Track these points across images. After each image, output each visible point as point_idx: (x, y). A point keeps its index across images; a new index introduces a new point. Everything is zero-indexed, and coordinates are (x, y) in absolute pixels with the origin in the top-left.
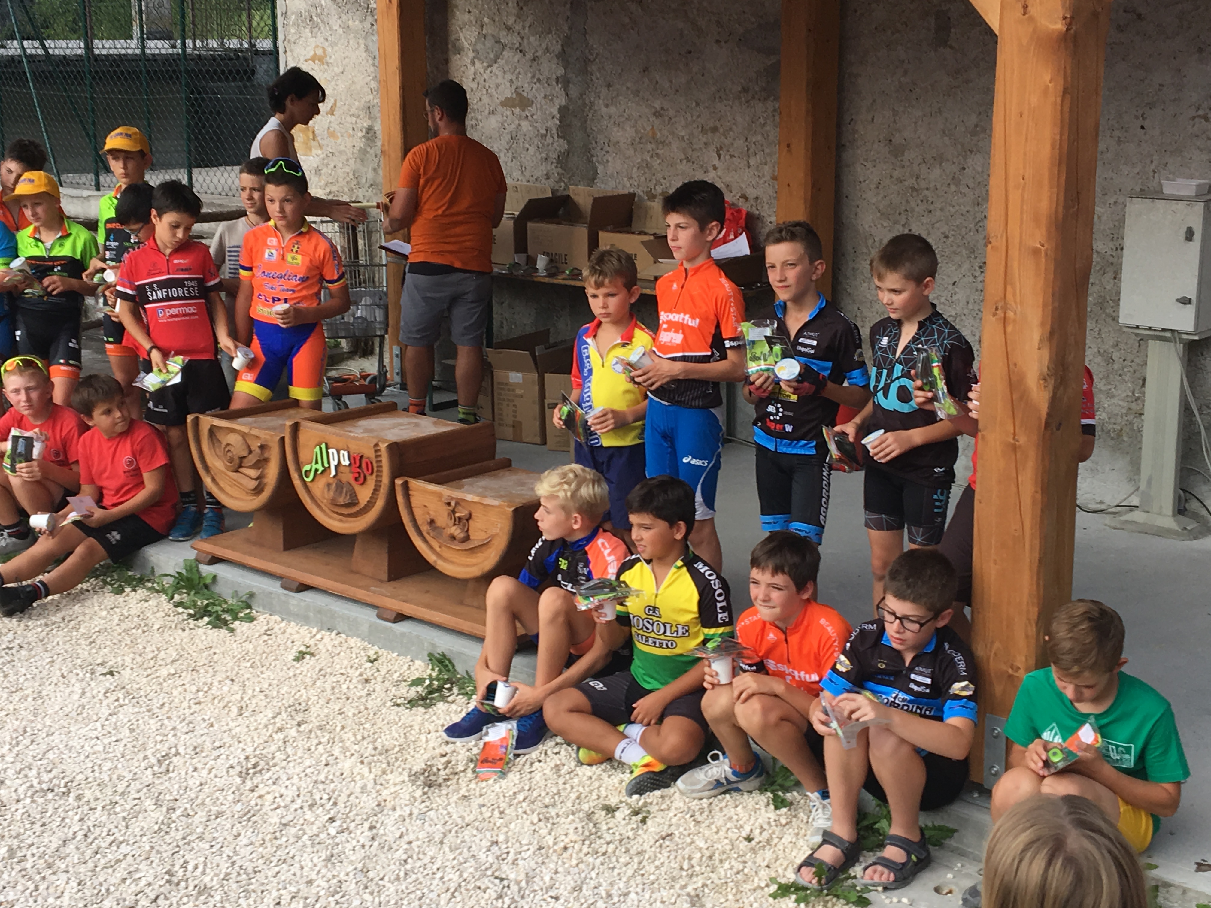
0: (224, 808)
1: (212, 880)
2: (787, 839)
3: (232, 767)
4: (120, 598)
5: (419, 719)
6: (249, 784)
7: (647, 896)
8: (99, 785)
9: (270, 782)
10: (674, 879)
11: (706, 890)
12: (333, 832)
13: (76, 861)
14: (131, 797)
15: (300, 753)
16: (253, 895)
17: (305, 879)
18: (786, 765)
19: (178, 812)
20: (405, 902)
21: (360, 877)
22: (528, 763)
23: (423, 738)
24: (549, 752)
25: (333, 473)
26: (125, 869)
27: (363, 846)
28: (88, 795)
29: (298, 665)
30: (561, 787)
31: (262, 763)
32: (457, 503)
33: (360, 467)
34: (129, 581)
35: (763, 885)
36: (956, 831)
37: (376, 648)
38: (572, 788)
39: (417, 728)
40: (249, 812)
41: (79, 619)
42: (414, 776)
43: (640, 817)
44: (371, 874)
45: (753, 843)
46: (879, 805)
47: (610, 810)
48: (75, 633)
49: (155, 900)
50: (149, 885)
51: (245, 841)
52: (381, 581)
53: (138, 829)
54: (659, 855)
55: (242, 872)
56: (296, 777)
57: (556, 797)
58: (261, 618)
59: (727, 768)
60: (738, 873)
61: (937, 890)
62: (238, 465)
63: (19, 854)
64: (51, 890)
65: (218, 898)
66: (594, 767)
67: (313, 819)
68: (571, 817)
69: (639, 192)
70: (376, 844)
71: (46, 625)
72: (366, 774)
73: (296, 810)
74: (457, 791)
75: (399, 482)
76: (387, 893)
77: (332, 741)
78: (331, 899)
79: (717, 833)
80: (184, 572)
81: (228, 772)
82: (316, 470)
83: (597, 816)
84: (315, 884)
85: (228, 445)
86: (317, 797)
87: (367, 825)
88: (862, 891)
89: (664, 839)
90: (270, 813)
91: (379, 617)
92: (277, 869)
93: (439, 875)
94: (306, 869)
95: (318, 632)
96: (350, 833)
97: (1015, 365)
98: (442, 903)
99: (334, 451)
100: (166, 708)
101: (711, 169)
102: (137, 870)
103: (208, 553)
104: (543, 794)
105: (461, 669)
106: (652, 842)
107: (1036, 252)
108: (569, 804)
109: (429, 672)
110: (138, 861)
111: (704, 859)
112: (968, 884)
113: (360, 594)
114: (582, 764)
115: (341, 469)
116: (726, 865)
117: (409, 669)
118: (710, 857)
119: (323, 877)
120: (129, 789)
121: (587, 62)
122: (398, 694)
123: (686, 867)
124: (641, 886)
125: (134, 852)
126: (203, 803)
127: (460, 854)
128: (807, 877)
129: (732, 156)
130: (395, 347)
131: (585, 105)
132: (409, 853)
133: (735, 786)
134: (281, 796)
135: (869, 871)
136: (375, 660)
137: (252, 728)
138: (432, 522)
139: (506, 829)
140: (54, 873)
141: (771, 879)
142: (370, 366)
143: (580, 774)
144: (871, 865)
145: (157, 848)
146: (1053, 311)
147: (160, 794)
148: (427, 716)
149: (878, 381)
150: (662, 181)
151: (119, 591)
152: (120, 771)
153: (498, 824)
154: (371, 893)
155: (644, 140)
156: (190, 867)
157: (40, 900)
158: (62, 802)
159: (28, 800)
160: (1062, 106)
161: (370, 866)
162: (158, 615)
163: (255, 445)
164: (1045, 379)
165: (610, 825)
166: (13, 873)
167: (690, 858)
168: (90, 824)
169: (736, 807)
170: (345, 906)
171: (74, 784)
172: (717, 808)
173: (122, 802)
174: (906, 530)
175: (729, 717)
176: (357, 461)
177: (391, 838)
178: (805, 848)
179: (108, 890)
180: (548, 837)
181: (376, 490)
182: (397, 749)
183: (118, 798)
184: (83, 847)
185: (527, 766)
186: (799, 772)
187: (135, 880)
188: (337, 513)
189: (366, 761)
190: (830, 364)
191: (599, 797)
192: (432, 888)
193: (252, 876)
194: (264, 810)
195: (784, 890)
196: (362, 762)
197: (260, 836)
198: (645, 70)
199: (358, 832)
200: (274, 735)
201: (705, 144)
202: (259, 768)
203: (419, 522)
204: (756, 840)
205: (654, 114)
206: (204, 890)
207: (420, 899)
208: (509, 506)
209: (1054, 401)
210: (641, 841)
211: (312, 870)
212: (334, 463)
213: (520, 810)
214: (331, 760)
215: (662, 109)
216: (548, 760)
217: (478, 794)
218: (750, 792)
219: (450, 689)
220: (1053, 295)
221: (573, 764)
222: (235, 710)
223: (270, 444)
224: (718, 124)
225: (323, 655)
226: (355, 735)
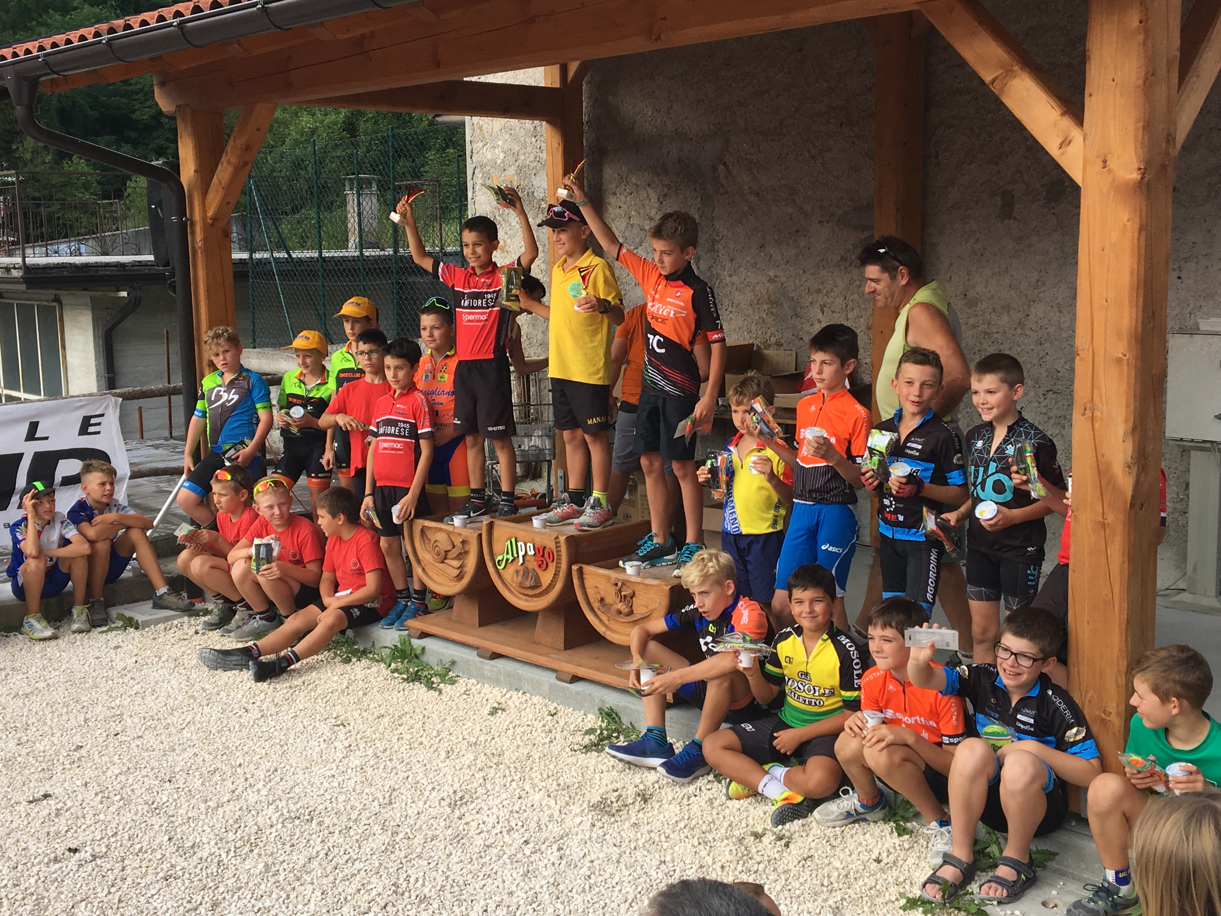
0: (438, 832)
1: (430, 891)
2: (911, 861)
3: (443, 799)
4: (348, 667)
5: (594, 761)
6: (457, 813)
7: (795, 907)
8: (336, 813)
9: (474, 811)
10: (816, 894)
11: (845, 903)
12: (528, 852)
13: (319, 875)
14: (362, 823)
15: (497, 789)
16: (464, 903)
17: (507, 891)
18: (908, 797)
19: (401, 835)
20: (591, 910)
21: (552, 889)
22: (686, 797)
23: (597, 776)
24: (703, 788)
25: (521, 561)
26: (359, 882)
27: (553, 864)
28: (327, 821)
29: (492, 719)
30: (715, 816)
31: (467, 797)
32: (623, 584)
33: (543, 556)
34: (355, 653)
35: (893, 899)
36: (1057, 854)
37: (555, 704)
38: (724, 818)
39: (592, 769)
40: (458, 835)
41: (316, 683)
42: (594, 807)
43: (783, 842)
44: (561, 887)
45: (882, 864)
46: (989, 833)
47: (758, 836)
48: (313, 694)
49: (385, 907)
50: (379, 894)
51: (456, 859)
52: (559, 650)
53: (368, 850)
54: (802, 873)
55: (455, 884)
56: (495, 807)
57: (712, 825)
58: (461, 681)
59: (856, 802)
60: (871, 889)
61: (1044, 904)
62: (444, 558)
63: (273, 869)
64: (300, 898)
65: (436, 906)
66: (742, 801)
67: (511, 842)
68: (725, 841)
69: (756, 342)
70: (564, 862)
71: (290, 687)
72: (553, 805)
73: (496, 834)
74: (629, 819)
75: (575, 568)
76: (575, 903)
77: (523, 779)
78: (529, 907)
79: (850, 855)
80: (399, 645)
81: (440, 803)
82: (507, 560)
83: (746, 841)
84: (515, 895)
85: (436, 541)
86: (513, 824)
87: (555, 847)
88: (979, 905)
89: (805, 860)
90: (475, 837)
91: (557, 678)
92: (483, 882)
93: (618, 888)
94: (507, 882)
95: (507, 692)
96: (542, 853)
97: (1103, 455)
98: (622, 911)
99: (522, 543)
100: (388, 753)
101: (816, 323)
102: (369, 883)
103: (418, 629)
104: (701, 822)
105: (626, 721)
106: (796, 863)
107: (1119, 361)
108: (723, 831)
109: (599, 723)
110: (369, 875)
111: (841, 877)
112: (1072, 899)
113: (542, 660)
114: (730, 799)
115: (527, 558)
116: (861, 882)
117: (583, 721)
118: (846, 876)
119: (522, 889)
120: (360, 817)
121: (714, 242)
122: (575, 741)
123: (826, 884)
124: (789, 899)
125: (366, 868)
126: (420, 828)
127: (635, 871)
128: (933, 893)
129: (833, 312)
130: (559, 471)
131: (713, 276)
132: (592, 870)
133: (862, 816)
134: (484, 823)
135: (985, 887)
136: (555, 714)
137: (458, 768)
138: (602, 600)
139: (672, 851)
140: (302, 885)
141: (900, 894)
142: (540, 487)
143: (730, 806)
144: (986, 883)
145: (385, 864)
146: (1135, 408)
147: (386, 821)
148: (600, 759)
149: (976, 477)
150: (776, 333)
151: (347, 661)
152: (353, 802)
153: (665, 847)
154: (563, 903)
155: (761, 302)
156: (412, 880)
157: (291, 906)
158: (307, 827)
159: (280, 826)
160: (1138, 240)
161: (560, 880)
162: (378, 679)
163: (458, 541)
164: (1129, 467)
165: (759, 849)
166: (269, 885)
167: (829, 877)
168: (330, 845)
169: (865, 834)
170: (542, 913)
171: (316, 813)
172: (849, 835)
173: (355, 827)
174: (1002, 601)
175: (859, 758)
176: (540, 551)
177: (575, 858)
178: (927, 868)
179: (346, 899)
180: (707, 858)
181: (556, 575)
182: (576, 785)
183: (352, 824)
184: (324, 864)
185: (685, 800)
186: (919, 804)
187: (367, 891)
188: (524, 594)
189: (552, 795)
190: (933, 465)
191: (747, 826)
192: (613, 899)
193: (462, 888)
194: (470, 834)
195: (912, 903)
196: (549, 796)
197: (468, 855)
198: (762, 246)
199: (549, 852)
200: (476, 774)
201: (811, 303)
202: (465, 800)
203: (592, 601)
204: (885, 861)
205: (769, 281)
206: (424, 899)
207: (603, 908)
208: (666, 585)
209: (1137, 485)
210: (786, 862)
211: (512, 883)
212: (521, 554)
213: (682, 835)
214: (523, 794)
215: (776, 276)
216: (702, 794)
217: (645, 821)
218: (876, 822)
219: (617, 737)
220: (1135, 396)
221: (724, 798)
222: (443, 755)
223: (469, 539)
224: (821, 287)
225: (512, 710)
226: (541, 774)
